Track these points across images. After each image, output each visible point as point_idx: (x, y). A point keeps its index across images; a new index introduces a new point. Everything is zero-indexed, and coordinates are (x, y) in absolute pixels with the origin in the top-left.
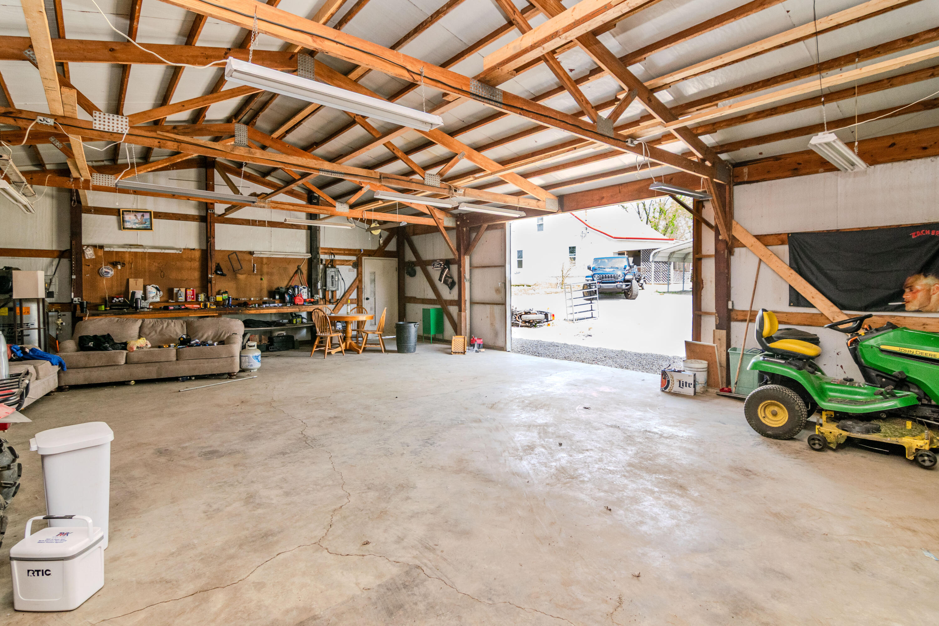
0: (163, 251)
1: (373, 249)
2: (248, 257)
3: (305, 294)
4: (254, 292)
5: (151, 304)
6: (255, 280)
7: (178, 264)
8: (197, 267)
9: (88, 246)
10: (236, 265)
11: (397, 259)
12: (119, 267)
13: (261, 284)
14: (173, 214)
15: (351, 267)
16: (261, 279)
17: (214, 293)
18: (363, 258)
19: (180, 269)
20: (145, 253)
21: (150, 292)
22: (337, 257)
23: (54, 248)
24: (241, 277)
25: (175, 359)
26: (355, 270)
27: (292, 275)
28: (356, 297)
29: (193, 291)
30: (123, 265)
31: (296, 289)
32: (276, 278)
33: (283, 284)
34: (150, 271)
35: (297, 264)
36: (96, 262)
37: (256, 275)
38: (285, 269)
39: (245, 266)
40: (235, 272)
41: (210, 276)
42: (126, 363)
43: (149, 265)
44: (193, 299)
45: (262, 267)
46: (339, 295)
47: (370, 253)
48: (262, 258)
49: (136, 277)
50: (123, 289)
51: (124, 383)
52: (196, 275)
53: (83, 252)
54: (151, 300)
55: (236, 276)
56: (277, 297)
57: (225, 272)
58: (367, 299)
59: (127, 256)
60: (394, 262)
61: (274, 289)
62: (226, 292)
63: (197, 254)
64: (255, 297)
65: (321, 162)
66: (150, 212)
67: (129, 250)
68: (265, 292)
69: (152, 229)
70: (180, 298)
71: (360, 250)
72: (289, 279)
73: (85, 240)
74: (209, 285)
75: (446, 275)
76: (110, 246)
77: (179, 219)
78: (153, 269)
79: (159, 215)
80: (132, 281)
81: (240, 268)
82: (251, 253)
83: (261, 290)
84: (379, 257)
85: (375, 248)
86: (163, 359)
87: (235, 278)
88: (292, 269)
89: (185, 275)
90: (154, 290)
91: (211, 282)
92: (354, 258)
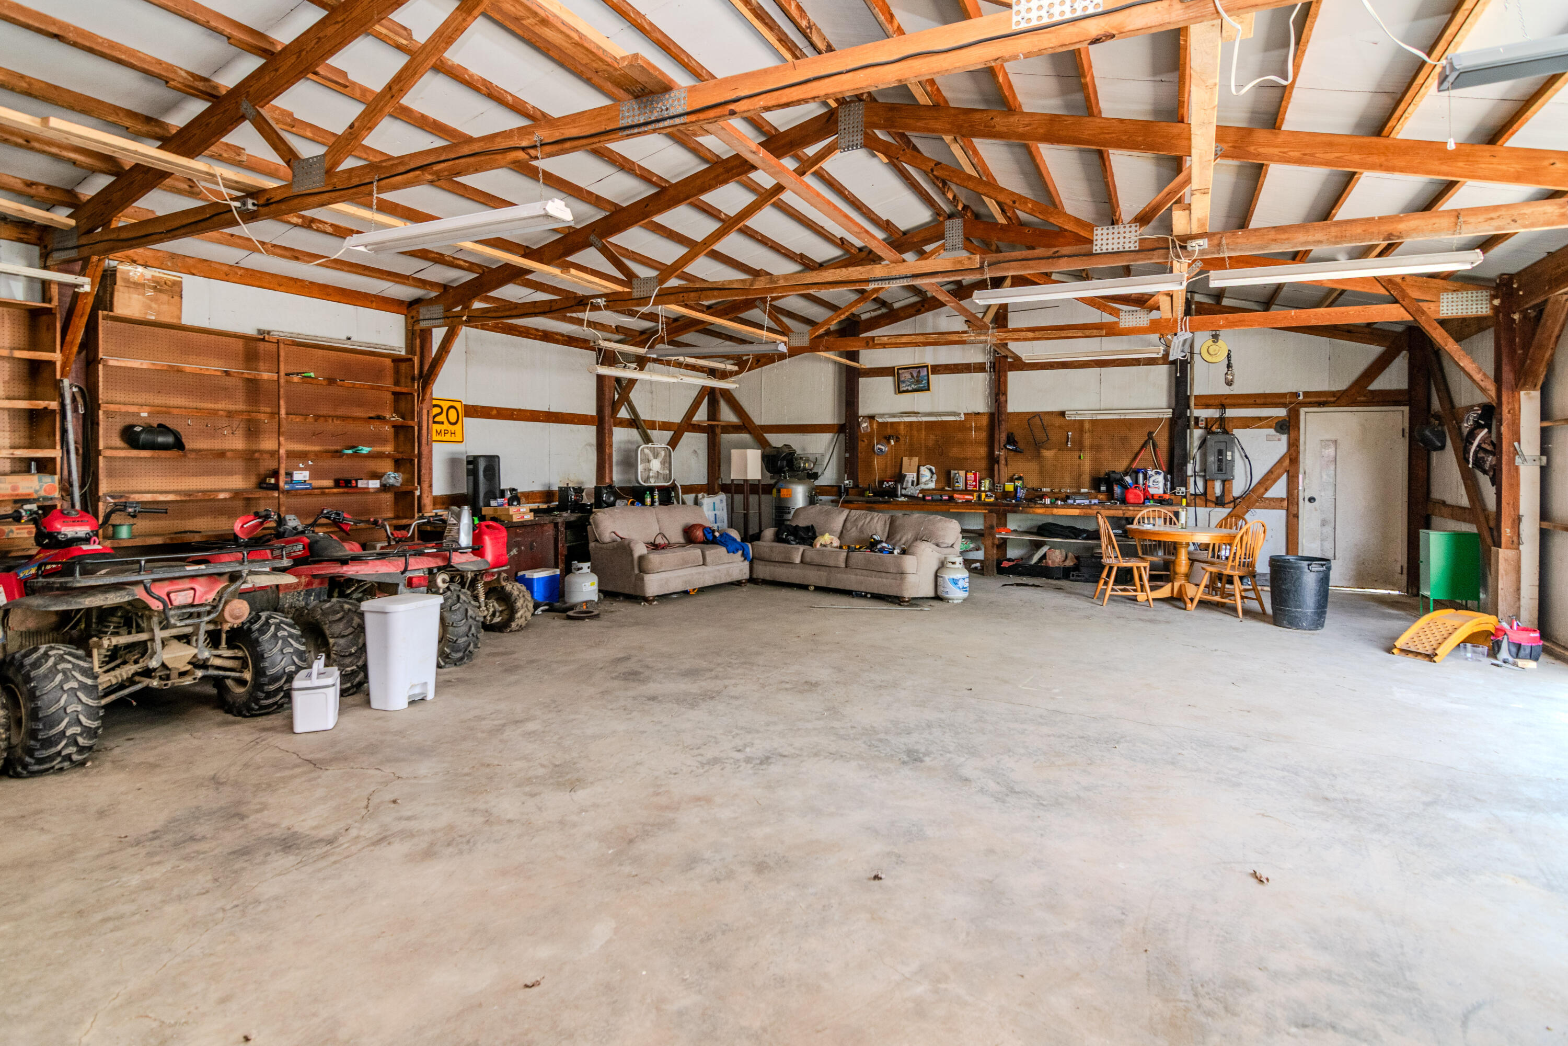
0: (939, 419)
1: (1334, 389)
2: (1058, 421)
3: (1157, 484)
4: (1067, 479)
5: (922, 491)
6: (1069, 458)
7: (960, 436)
8: (985, 440)
9: (864, 417)
10: (1040, 435)
11: (1406, 409)
12: (892, 442)
13: (1079, 465)
14: (954, 365)
15: (1272, 431)
16: (1080, 457)
17: (1003, 479)
18: (1303, 411)
19: (962, 443)
20: (921, 422)
21: (924, 476)
22: (1230, 413)
23: (836, 422)
24: (1048, 454)
25: (843, 565)
26: (1284, 438)
27: (1137, 449)
28: (1284, 495)
29: (975, 474)
30: (897, 440)
31: (1141, 476)
32: (1106, 454)
33: (1120, 465)
34: (927, 447)
35: (1147, 430)
36: (870, 436)
37: (1070, 449)
38: (1124, 440)
39: (1055, 436)
40: (1037, 446)
41: (997, 453)
42: (802, 562)
43: (925, 440)
44: (975, 486)
45: (1081, 436)
46: (1238, 487)
47: (1321, 400)
48: (1082, 422)
49: (911, 455)
50: (897, 471)
51: (804, 587)
52: (983, 451)
53: (859, 425)
54: (922, 486)
55: (1039, 453)
56: (1103, 488)
57: (1021, 445)
58: (1312, 500)
59: (902, 427)
60: (1398, 417)
61: (1102, 475)
62: (1020, 478)
63: (984, 421)
64: (1070, 487)
65: (870, 267)
66: (927, 366)
67: (902, 420)
68: (1086, 478)
69: (928, 389)
70: (957, 485)
71: (1296, 394)
72: (1131, 456)
73: (863, 410)
74: (996, 466)
75: (1479, 446)
76: (881, 415)
77: (962, 372)
78: (931, 443)
79: (937, 369)
80: (905, 459)
81: (1046, 439)
82: (1063, 414)
83: (1080, 475)
84: (1348, 405)
85: (1341, 385)
86: (832, 563)
87: (1038, 456)
88: (1137, 440)
89: (969, 452)
90: (928, 474)
91: (998, 462)
92: (1281, 412)
